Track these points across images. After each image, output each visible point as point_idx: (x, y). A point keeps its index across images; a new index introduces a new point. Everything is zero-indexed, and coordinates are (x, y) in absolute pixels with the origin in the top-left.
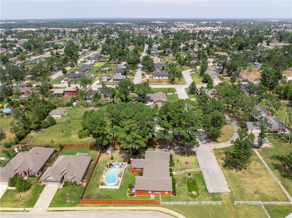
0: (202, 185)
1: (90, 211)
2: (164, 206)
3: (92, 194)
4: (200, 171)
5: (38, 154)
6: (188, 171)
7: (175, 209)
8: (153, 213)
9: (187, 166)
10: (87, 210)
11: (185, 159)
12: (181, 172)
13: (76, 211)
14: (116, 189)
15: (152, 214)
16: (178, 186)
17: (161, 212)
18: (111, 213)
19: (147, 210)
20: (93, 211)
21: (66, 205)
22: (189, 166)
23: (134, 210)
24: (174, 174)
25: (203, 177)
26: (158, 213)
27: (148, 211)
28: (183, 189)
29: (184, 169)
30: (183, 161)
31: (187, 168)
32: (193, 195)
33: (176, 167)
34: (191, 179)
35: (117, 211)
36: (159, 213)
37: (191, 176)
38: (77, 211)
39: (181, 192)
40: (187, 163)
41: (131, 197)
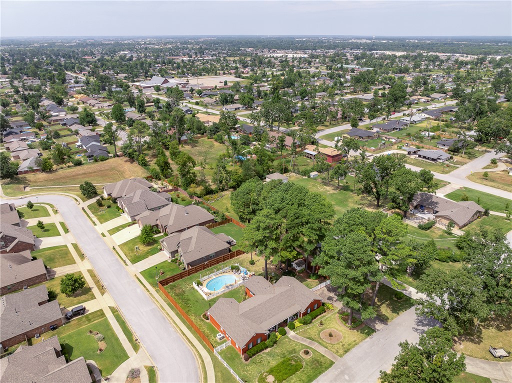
0: (300, 381)
1: (155, 302)
2: (214, 359)
3: (180, 287)
4: (332, 362)
5: (188, 213)
6: (315, 346)
7: (219, 374)
8: (194, 354)
9: (327, 340)
10: (155, 299)
11: (339, 329)
12: (302, 340)
13: (148, 291)
14: (204, 299)
15: (192, 354)
16: (268, 354)
17: (203, 361)
18: (164, 318)
19: (193, 346)
20: (157, 303)
21: (151, 280)
22: (329, 342)
23: (184, 334)
24: (289, 336)
25: (320, 373)
26: (197, 360)
27: (192, 348)
28: (269, 362)
29: (313, 340)
30: (332, 329)
31: (320, 343)
32: (264, 381)
33: (309, 329)
34: (299, 361)
35: (171, 321)
36: (200, 361)
37: (307, 357)
38: (148, 293)
39: (260, 362)
40: (331, 335)
41: (203, 319)
